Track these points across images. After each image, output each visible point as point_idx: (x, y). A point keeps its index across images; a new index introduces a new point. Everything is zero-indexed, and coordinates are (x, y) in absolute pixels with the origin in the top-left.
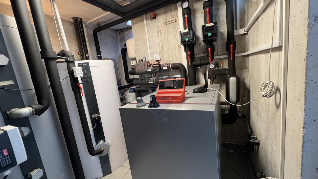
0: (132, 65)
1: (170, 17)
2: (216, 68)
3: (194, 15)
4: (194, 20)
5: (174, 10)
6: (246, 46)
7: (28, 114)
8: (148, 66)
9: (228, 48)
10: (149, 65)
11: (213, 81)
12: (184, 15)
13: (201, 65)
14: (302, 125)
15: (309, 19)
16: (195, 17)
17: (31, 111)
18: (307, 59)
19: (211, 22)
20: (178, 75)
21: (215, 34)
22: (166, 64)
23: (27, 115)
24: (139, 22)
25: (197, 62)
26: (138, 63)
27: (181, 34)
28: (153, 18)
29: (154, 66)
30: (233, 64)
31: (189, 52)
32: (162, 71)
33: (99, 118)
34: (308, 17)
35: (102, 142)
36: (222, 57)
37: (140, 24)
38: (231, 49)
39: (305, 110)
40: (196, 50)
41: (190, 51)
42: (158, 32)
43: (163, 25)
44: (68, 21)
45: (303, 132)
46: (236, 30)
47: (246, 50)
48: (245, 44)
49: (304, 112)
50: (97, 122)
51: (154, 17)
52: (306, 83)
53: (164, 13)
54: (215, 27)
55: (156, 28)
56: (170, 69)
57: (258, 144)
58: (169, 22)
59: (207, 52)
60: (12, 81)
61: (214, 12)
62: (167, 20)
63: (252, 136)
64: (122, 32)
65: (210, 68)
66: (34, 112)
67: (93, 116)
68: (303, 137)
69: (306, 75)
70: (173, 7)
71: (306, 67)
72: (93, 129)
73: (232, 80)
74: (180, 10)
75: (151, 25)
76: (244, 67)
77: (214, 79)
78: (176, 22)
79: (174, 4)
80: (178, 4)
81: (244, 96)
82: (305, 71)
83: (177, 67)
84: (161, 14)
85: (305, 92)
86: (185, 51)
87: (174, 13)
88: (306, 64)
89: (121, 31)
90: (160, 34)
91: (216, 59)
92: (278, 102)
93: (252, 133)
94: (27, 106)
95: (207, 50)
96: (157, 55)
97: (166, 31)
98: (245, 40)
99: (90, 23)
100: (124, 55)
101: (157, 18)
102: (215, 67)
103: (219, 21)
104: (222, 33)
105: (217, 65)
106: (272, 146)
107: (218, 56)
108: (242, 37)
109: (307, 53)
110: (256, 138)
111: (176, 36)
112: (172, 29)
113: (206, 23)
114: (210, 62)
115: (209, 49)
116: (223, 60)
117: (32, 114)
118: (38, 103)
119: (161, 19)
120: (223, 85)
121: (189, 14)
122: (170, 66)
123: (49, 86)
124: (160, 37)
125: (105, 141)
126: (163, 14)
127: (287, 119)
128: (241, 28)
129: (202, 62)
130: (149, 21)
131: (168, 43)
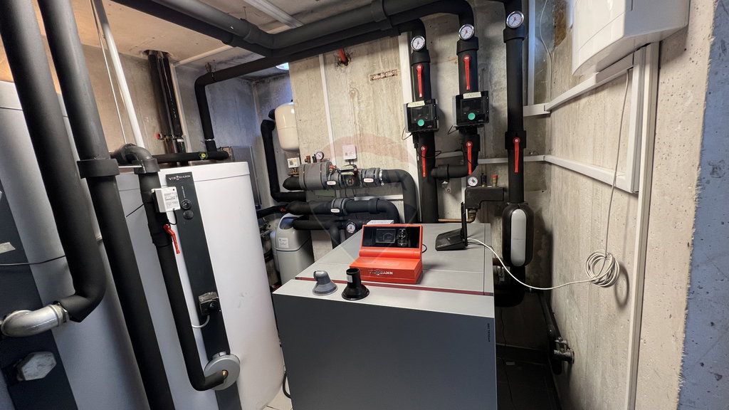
0: (290, 166)
1: (381, 63)
2: (483, 186)
3: (436, 63)
4: (436, 76)
5: (390, 48)
6: (547, 140)
7: (51, 323)
8: (328, 173)
9: (509, 145)
10: (331, 171)
11: (475, 214)
12: (413, 64)
13: (448, 178)
14: (678, 371)
15: (700, 169)
16: (437, 70)
17: (61, 315)
18: (693, 245)
19: (474, 89)
20: (397, 194)
21: (483, 118)
22: (371, 169)
23: (50, 327)
24: (307, 68)
25: (442, 171)
26: (303, 162)
27: (409, 109)
28: (342, 62)
29: (343, 174)
30: (518, 179)
31: (423, 148)
32: (361, 186)
33: (217, 303)
34: (700, 165)
35: (222, 357)
36: (495, 161)
37: (311, 73)
38: (517, 149)
39: (685, 343)
40: (439, 143)
41: (425, 145)
42: (352, 95)
43: (365, 80)
44: (133, 59)
45: (679, 384)
46: (527, 105)
47: (547, 149)
48: (544, 136)
49: (682, 346)
50: (212, 314)
51: (344, 60)
52: (690, 291)
53: (368, 54)
54: (483, 102)
55: (348, 86)
56: (381, 183)
57: (570, 360)
58: (379, 74)
59: (463, 148)
60: (9, 243)
61: (479, 62)
62: (374, 70)
63: (557, 341)
64: (263, 82)
65: (467, 185)
66: (67, 316)
67: (202, 299)
68: (679, 394)
69: (690, 276)
70: (388, 41)
71: (691, 260)
72: (202, 329)
73: (518, 215)
74: (403, 52)
75: (337, 78)
76: (542, 186)
77: (476, 210)
78: (394, 75)
79: (391, 37)
80: (399, 37)
81: (540, 248)
82: (687, 267)
83: (396, 179)
84: (360, 55)
85: (686, 309)
86: (416, 147)
87: (389, 55)
88: (691, 255)
89: (262, 79)
90: (356, 99)
91: (482, 165)
92: (622, 296)
93: (558, 334)
94: (47, 304)
95: (466, 147)
96: (348, 147)
97: (371, 95)
98: (545, 127)
99: (188, 64)
100: (267, 136)
101: (350, 64)
102: (480, 183)
103: (491, 82)
104: (495, 109)
105: (483, 179)
106: (605, 379)
107: (485, 158)
108: (539, 120)
109: (694, 234)
110: (567, 345)
111: (393, 108)
112: (384, 92)
113: (462, 90)
114: (470, 171)
115: (469, 144)
116: (498, 167)
117: (63, 321)
118: (74, 291)
119: (360, 67)
120: (497, 222)
121: (424, 65)
122: (381, 175)
123: (99, 242)
124: (357, 108)
125: (228, 353)
126: (366, 56)
127: (642, 341)
128: (536, 103)
129: (452, 170)
130: (332, 70)
131: (376, 122)
